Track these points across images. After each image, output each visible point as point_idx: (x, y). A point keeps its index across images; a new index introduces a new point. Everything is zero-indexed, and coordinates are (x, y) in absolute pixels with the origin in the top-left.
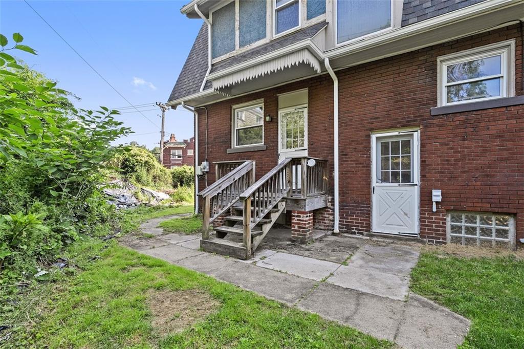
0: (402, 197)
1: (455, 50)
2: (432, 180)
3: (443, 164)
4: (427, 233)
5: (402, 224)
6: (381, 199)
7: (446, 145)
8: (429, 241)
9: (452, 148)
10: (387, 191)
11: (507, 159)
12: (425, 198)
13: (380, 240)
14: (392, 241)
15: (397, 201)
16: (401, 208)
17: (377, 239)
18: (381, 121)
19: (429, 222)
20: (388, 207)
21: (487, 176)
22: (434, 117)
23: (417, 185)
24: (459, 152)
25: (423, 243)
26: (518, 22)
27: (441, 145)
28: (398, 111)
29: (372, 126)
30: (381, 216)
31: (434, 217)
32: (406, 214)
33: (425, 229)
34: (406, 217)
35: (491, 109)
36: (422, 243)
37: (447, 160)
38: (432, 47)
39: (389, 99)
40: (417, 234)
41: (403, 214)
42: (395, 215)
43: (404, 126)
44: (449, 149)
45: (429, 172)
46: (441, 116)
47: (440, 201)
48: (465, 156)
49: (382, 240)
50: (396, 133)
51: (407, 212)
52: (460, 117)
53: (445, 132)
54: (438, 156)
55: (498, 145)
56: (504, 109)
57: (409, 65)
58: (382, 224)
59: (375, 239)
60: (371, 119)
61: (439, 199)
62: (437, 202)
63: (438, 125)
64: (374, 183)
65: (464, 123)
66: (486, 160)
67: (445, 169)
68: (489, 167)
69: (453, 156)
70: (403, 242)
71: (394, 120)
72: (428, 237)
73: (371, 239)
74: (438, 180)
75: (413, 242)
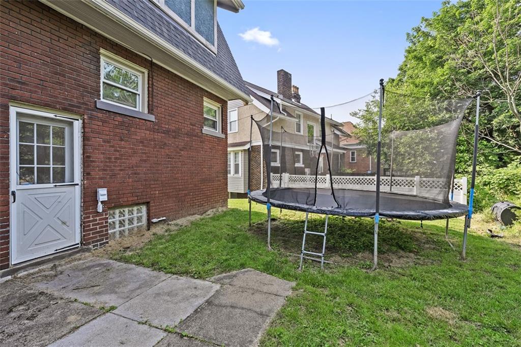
0: (59, 202)
1: (115, 52)
2: (96, 178)
3: (106, 162)
4: (92, 238)
5: (60, 237)
6: (26, 209)
7: (109, 142)
8: (94, 246)
9: (113, 146)
10: (36, 196)
11: (145, 161)
12: (89, 199)
13: (32, 271)
14: (52, 265)
15: (51, 209)
16: (57, 216)
17: (26, 273)
18: (31, 91)
19: (93, 225)
20: (38, 219)
21: (135, 174)
22: (99, 110)
23: (78, 184)
24: (118, 151)
25: (88, 250)
26: (151, 59)
27: (104, 141)
28: (58, 87)
29: (14, 93)
30: (25, 235)
31: (98, 218)
32: (64, 223)
33: (89, 234)
34: (64, 226)
35: (138, 118)
36: (88, 252)
37: (109, 158)
38: (96, 33)
39: (43, 63)
40: (78, 244)
41: (60, 223)
42: (49, 228)
43: (64, 110)
44: (110, 146)
45: (93, 169)
46: (105, 112)
47: (107, 199)
48: (121, 155)
49: (37, 269)
50: (52, 116)
51: (65, 220)
52: (119, 118)
53: (107, 129)
54: (101, 153)
55: (141, 149)
56: (144, 122)
57: (72, 35)
58: (29, 247)
59: (22, 274)
60: (11, 80)
61: (105, 198)
62: (102, 202)
63: (102, 120)
64: (14, 186)
65: (122, 124)
66: (134, 160)
67: (107, 166)
68: (136, 167)
69: (113, 154)
70: (67, 260)
71: (52, 96)
72: (93, 242)
73: (15, 278)
74: (101, 178)
75: (79, 255)
